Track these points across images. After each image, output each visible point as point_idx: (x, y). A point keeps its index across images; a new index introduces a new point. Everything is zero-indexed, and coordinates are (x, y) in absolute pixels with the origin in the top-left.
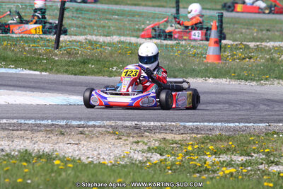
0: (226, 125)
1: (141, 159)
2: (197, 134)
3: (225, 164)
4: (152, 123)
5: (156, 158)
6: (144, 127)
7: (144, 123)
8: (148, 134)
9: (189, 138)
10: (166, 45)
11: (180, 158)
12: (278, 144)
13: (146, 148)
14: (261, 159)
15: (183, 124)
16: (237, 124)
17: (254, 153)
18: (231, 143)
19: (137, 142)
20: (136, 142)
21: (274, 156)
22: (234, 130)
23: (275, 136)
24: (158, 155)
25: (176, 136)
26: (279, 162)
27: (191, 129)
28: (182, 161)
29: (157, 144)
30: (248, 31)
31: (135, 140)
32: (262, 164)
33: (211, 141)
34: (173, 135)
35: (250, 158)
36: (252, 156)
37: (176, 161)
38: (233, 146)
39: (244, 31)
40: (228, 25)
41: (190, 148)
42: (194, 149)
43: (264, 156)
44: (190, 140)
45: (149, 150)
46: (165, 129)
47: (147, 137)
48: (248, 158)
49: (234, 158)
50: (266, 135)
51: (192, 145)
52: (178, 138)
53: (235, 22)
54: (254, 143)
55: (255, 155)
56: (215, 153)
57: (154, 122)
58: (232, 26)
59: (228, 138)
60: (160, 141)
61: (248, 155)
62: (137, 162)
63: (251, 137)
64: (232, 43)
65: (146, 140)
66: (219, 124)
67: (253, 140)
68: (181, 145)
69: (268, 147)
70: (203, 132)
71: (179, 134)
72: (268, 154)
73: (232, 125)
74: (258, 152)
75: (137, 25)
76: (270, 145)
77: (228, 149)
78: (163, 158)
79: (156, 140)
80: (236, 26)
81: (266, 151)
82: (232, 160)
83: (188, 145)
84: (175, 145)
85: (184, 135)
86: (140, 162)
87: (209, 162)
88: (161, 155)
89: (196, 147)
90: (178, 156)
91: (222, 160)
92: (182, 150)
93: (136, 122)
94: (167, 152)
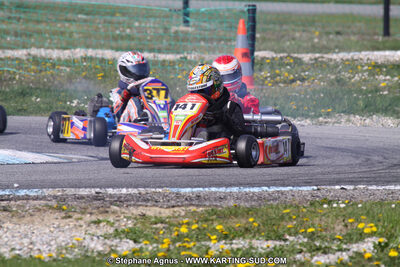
0: (247, 190)
1: (101, 249)
2: (198, 206)
3: (240, 253)
4: (124, 191)
5: (126, 246)
6: (111, 196)
7: (110, 191)
8: (115, 208)
9: (183, 213)
10: (164, 61)
11: (165, 246)
12: (330, 220)
13: (111, 231)
14: (300, 244)
15: (175, 190)
16: (265, 188)
17: (290, 235)
18: (251, 220)
19: (97, 222)
20: (95, 222)
21: (323, 239)
22: (260, 198)
23: (325, 206)
24: (131, 242)
25: (162, 210)
26: (330, 248)
27: (189, 199)
28: (168, 250)
29: (130, 224)
30: (304, 35)
31: (94, 218)
32: (301, 252)
33: (219, 217)
34: (158, 209)
35: (282, 243)
36: (286, 240)
37: (158, 251)
38: (256, 224)
39: (297, 35)
40: (271, 26)
41: (184, 230)
42: (190, 230)
43: (306, 240)
44: (184, 217)
45: (117, 234)
46: (144, 200)
47: (113, 213)
48: (278, 243)
49: (256, 243)
50: (311, 204)
51: (188, 224)
52: (166, 213)
53: (282, 19)
54: (290, 218)
55: (291, 238)
56: (226, 237)
57: (127, 188)
58: (277, 28)
59: (248, 212)
60: (135, 218)
61: (280, 238)
62: (95, 254)
63: (285, 208)
64: (275, 56)
65: (111, 219)
66: (235, 189)
67: (288, 213)
68: (170, 224)
69: (313, 225)
70: (207, 203)
71: (168, 207)
72: (312, 236)
73: (256, 190)
74: (296, 234)
75: (117, 28)
76: (317, 221)
77: (247, 229)
78: (138, 246)
79: (128, 218)
80: (285, 27)
81: (310, 230)
82: (251, 247)
83: (180, 225)
84: (159, 225)
85: (176, 209)
86: (99, 253)
87: (212, 252)
88: (135, 241)
89: (194, 227)
90: (163, 243)
91: (235, 247)
92: (171, 232)
93: (98, 190)
94: (146, 237)
